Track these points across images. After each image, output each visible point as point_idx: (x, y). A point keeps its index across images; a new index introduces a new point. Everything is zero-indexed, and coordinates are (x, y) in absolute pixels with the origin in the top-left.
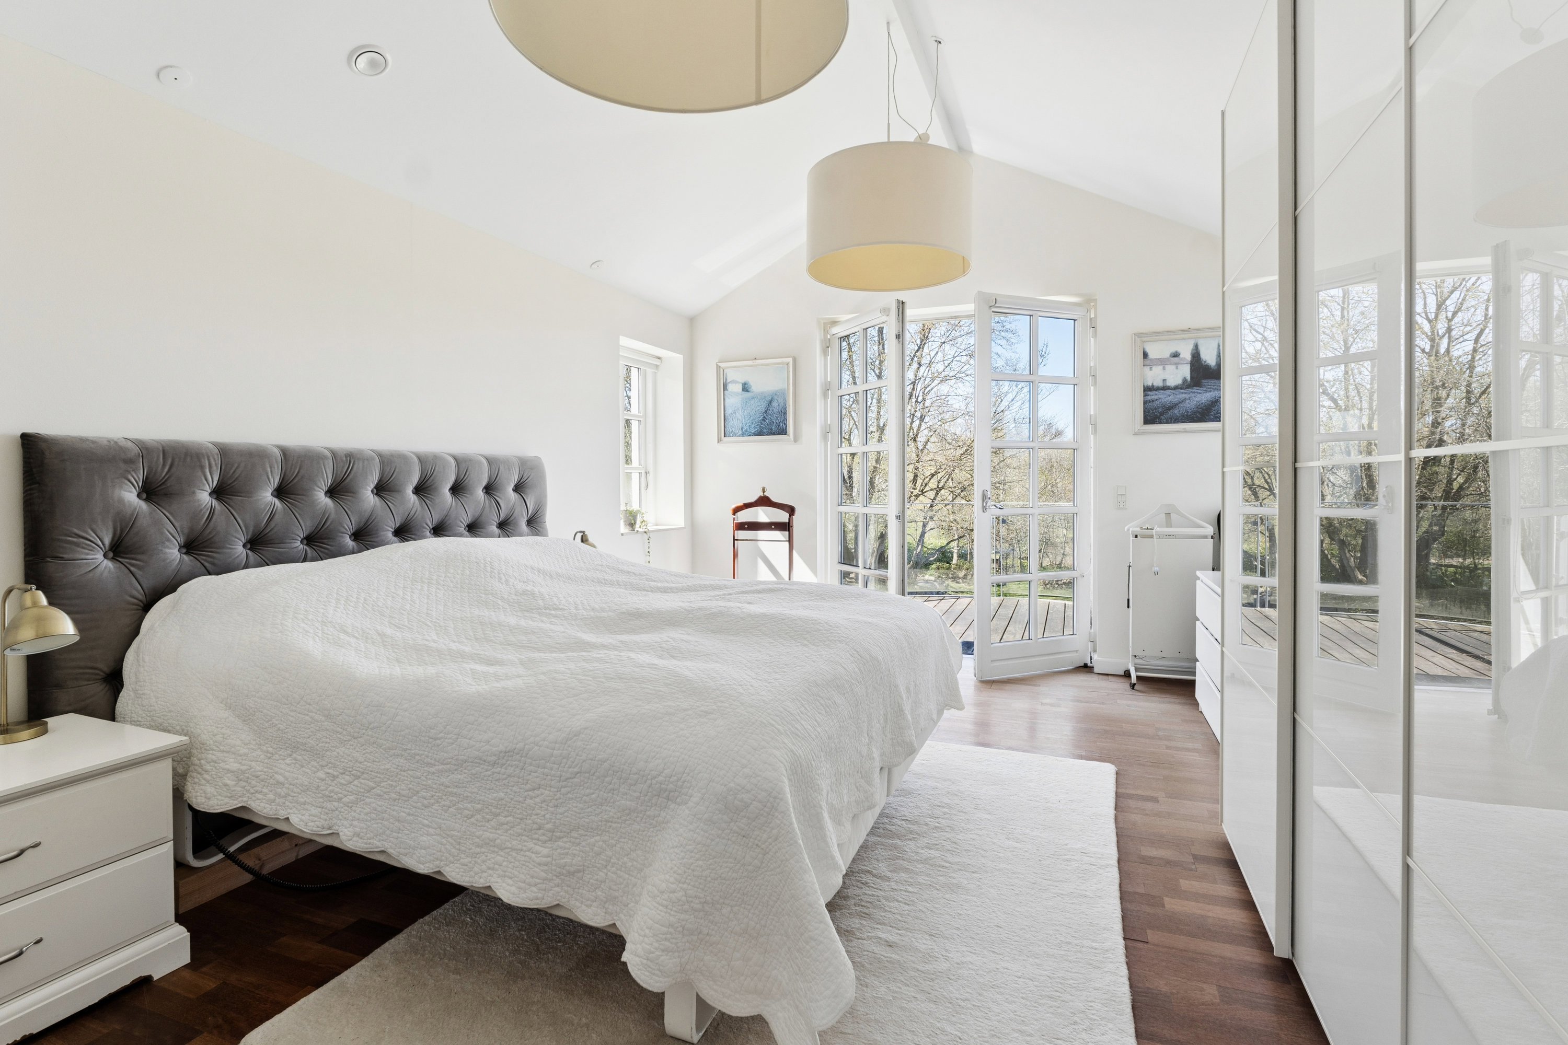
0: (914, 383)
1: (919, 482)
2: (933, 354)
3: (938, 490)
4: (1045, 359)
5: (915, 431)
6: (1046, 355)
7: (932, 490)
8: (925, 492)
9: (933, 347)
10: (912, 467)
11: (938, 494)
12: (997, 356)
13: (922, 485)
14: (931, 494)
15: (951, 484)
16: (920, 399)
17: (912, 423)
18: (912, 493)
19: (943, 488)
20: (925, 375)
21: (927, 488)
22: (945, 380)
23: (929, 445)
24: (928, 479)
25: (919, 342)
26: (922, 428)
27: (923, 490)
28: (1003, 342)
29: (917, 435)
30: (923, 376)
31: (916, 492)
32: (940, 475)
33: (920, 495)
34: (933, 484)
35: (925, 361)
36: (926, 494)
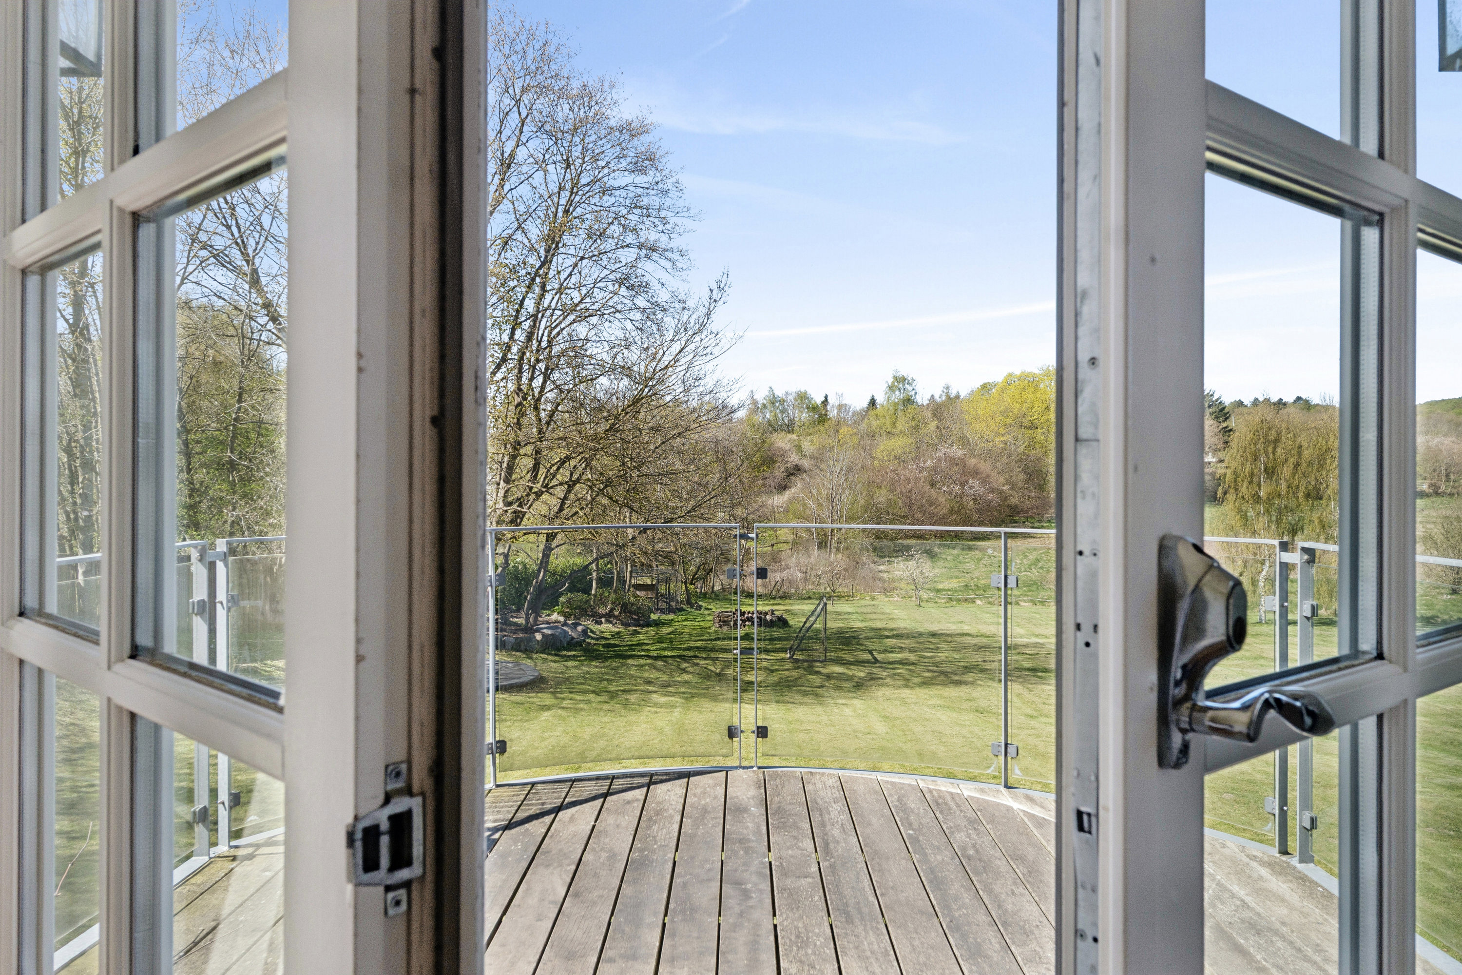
0: (535, 316)
1: (542, 471)
2: (563, 276)
3: (571, 485)
4: (725, 294)
5: (536, 394)
6: (726, 288)
7: (561, 484)
8: (552, 487)
9: (565, 266)
10: (529, 450)
11: (570, 491)
12: (660, 286)
13: (546, 477)
14: (560, 492)
15: (590, 476)
16: (544, 344)
17: (532, 379)
18: (531, 488)
19: (578, 481)
20: (553, 305)
21: (554, 482)
22: (583, 317)
23: (557, 416)
24: (555, 468)
25: (542, 253)
26: (548, 389)
27: (547, 485)
28: (668, 265)
29: (539, 399)
30: (549, 306)
31: (537, 487)
32: (573, 463)
33: (542, 493)
34: (563, 475)
35: (551, 285)
36: (552, 491)
